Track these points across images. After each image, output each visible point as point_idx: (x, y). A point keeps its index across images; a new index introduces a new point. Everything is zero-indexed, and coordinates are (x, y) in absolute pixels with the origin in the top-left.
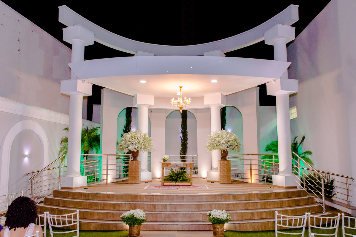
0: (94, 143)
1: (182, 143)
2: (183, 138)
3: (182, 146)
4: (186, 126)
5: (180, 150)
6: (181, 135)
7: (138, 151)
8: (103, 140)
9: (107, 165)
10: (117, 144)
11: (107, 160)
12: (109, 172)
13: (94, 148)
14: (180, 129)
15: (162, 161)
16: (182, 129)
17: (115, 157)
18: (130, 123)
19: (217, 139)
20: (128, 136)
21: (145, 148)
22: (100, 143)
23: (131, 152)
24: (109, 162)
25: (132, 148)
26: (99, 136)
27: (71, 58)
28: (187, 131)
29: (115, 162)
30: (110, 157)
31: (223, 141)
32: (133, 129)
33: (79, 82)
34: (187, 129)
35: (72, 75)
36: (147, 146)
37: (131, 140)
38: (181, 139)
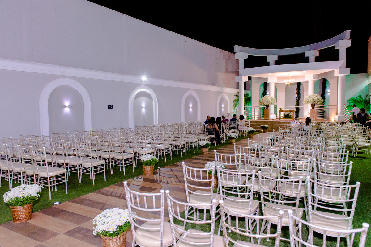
0: (247, 101)
1: (297, 100)
2: (297, 97)
3: (297, 101)
4: (300, 89)
5: (296, 103)
6: (296, 95)
7: (269, 105)
8: (253, 100)
9: (255, 111)
10: (259, 101)
11: (255, 109)
12: (256, 114)
13: (247, 104)
14: (296, 91)
15: (280, 109)
16: (297, 91)
17: (258, 108)
18: (266, 90)
19: (309, 98)
20: (264, 98)
21: (272, 103)
22: (251, 101)
23: (265, 105)
24: (256, 110)
25: (265, 103)
26: (250, 97)
27: (239, 66)
28: (300, 92)
29: (258, 110)
30: (256, 108)
31: (311, 100)
32: (268, 93)
33: (243, 77)
34: (300, 91)
35: (239, 74)
36: (273, 102)
37: (265, 100)
38: (296, 97)
